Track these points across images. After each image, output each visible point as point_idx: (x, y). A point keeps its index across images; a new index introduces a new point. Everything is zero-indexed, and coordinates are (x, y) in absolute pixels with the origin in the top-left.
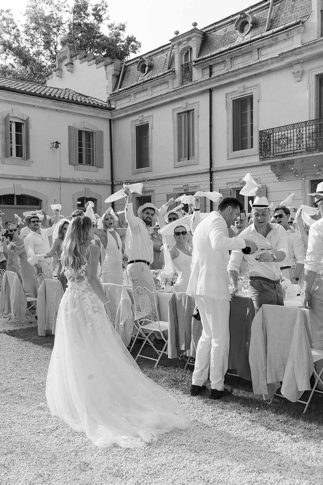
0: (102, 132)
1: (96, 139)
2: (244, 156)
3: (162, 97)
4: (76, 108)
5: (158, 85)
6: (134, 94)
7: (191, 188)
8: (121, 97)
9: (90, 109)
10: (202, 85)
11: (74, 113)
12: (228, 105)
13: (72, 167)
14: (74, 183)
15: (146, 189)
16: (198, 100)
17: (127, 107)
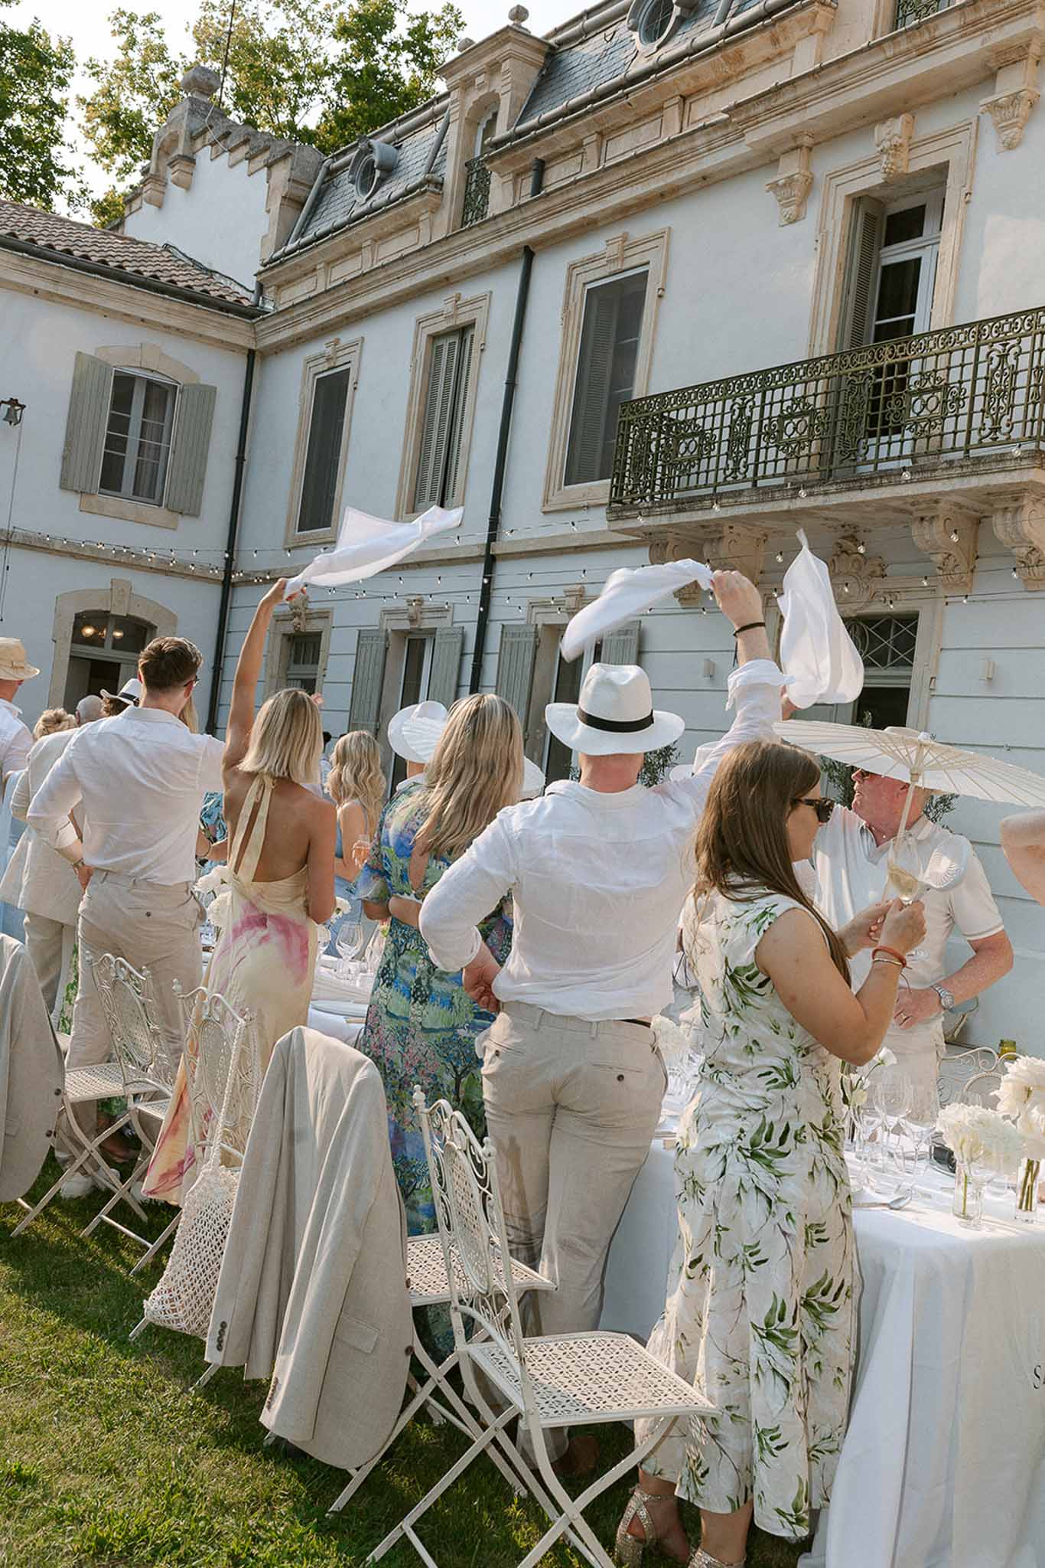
0: (208, 394)
1: (180, 411)
2: (592, 502)
3: (389, 272)
4: (112, 294)
5: (391, 234)
6: (328, 264)
7: (430, 615)
8: (290, 276)
9: (166, 304)
10: (498, 230)
11: (105, 309)
12: (571, 308)
13: (73, 500)
14: (73, 555)
15: (310, 606)
16: (490, 289)
17: (294, 306)
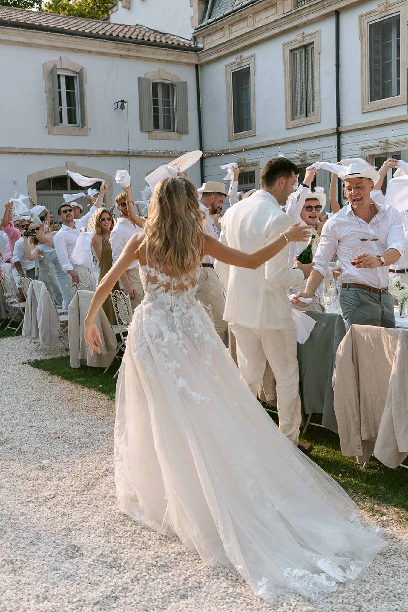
0: (185, 84)
1: (176, 93)
2: (386, 107)
3: (268, 27)
4: (148, 52)
5: (261, 11)
6: (229, 25)
7: (310, 158)
8: (211, 32)
9: (167, 52)
10: (324, 5)
11: (145, 58)
12: (363, 33)
13: (146, 135)
14: (149, 156)
15: (247, 162)
16: (319, 29)
17: (219, 45)
